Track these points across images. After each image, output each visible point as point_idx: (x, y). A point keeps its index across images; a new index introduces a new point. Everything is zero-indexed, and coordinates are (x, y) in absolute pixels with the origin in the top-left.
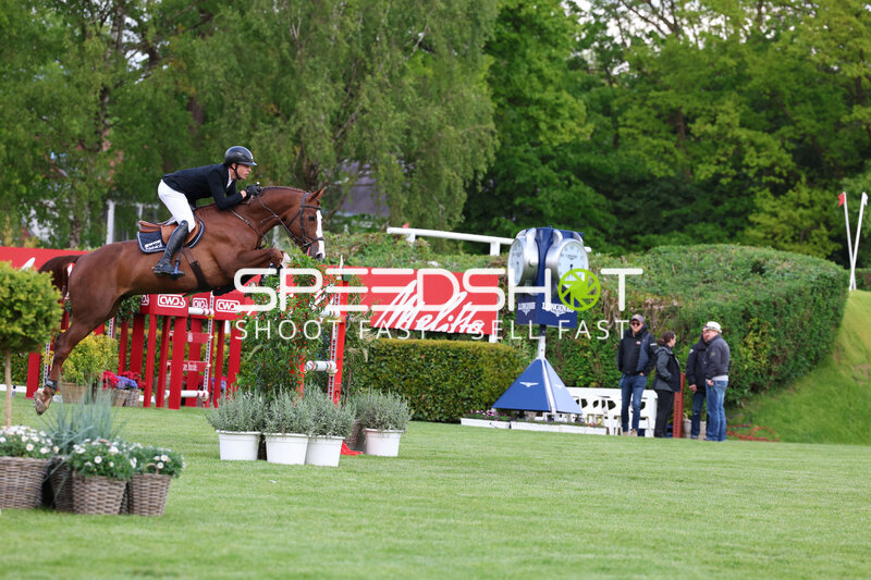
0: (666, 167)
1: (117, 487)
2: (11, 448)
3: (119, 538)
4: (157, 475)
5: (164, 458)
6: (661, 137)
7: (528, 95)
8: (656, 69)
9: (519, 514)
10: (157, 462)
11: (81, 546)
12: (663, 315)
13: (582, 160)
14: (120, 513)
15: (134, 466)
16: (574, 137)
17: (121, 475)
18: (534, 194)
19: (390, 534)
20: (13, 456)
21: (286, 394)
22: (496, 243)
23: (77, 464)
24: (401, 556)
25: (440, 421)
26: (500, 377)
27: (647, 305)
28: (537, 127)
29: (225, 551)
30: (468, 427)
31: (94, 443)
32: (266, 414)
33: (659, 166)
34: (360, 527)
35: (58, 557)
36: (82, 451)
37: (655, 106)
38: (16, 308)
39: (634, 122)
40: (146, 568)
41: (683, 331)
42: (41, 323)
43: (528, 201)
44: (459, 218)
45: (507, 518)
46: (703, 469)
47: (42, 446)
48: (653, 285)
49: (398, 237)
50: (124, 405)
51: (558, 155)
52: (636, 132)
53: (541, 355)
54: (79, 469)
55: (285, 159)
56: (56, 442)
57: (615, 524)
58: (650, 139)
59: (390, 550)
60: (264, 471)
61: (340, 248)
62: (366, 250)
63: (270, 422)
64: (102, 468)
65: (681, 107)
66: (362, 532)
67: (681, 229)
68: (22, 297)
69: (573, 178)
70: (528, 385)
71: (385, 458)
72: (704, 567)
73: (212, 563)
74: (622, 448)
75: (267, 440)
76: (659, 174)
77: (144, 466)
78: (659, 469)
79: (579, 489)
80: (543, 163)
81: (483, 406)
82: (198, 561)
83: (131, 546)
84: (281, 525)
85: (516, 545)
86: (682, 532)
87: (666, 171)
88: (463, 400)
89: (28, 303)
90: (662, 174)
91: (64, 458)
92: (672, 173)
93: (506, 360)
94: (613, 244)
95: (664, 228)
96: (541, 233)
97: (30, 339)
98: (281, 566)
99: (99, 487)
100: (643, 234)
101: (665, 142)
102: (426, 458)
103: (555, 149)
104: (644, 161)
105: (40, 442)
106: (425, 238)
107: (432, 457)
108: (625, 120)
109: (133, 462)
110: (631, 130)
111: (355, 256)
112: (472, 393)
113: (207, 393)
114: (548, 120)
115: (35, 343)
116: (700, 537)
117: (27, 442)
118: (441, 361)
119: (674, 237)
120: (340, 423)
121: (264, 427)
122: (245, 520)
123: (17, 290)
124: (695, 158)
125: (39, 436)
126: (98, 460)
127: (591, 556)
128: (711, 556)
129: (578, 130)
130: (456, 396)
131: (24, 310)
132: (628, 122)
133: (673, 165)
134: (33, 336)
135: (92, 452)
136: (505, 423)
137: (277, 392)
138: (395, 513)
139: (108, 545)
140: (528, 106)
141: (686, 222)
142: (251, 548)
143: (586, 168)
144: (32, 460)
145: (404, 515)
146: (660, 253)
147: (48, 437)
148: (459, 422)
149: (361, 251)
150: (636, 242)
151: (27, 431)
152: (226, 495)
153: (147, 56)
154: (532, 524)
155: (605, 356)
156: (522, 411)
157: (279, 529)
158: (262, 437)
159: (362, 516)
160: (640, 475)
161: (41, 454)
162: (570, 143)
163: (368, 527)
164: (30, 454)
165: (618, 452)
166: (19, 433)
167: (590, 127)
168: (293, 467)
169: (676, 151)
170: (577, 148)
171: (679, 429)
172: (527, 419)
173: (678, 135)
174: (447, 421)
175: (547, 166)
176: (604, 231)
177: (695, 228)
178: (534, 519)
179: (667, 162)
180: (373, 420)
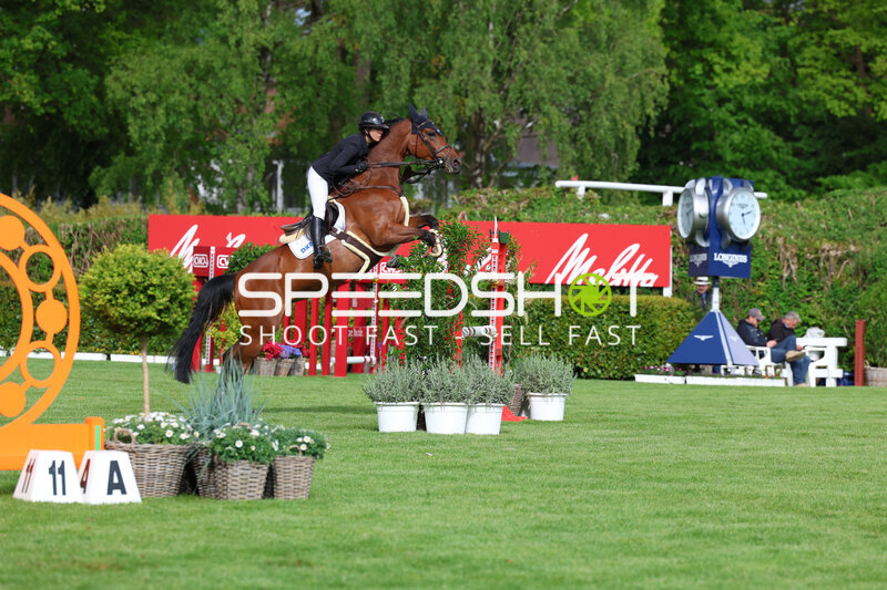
0: (847, 106)
1: (260, 471)
2: (150, 435)
3: (259, 526)
4: (300, 457)
5: (307, 439)
6: (841, 77)
7: (702, 38)
8: (832, 7)
9: (679, 480)
10: (301, 443)
11: (218, 537)
12: (840, 261)
13: (759, 102)
14: (263, 498)
15: (276, 449)
16: (749, 78)
17: (263, 459)
18: (711, 138)
19: (541, 509)
20: (153, 443)
21: (443, 363)
22: (668, 192)
23: (218, 449)
24: (547, 534)
25: (615, 379)
26: (674, 332)
27: (823, 251)
28: (712, 70)
29: (365, 536)
30: (642, 384)
31: (234, 427)
32: (423, 383)
33: (839, 106)
34: (510, 502)
35: (192, 550)
36: (222, 435)
37: (834, 45)
38: (149, 292)
39: (812, 62)
40: (281, 558)
41: (861, 275)
42: (175, 306)
43: (706, 145)
44: (632, 166)
45: (664, 486)
46: (878, 421)
47: (183, 432)
48: (829, 230)
49: (567, 190)
50: (289, 374)
51: (736, 99)
52: (815, 72)
53: (715, 307)
54: (221, 454)
55: (450, 113)
56: (195, 428)
57: (775, 488)
58: (829, 78)
59: (538, 528)
60: (422, 443)
61: (508, 203)
62: (535, 205)
63: (428, 392)
64: (243, 452)
65: (860, 45)
66: (511, 508)
67: (863, 168)
68: (155, 281)
69: (750, 120)
70: (703, 338)
71: (549, 422)
72: (860, 533)
73: (351, 549)
74: (797, 400)
75: (425, 410)
76: (840, 114)
77: (287, 449)
78: (831, 423)
79: (745, 450)
80: (720, 106)
81: (657, 362)
82: (337, 548)
83: (270, 534)
84: (429, 504)
85: (669, 515)
86: (844, 494)
87: (846, 110)
88: (638, 355)
89: (161, 286)
90: (843, 113)
91: (205, 443)
92: (852, 112)
93: (679, 313)
94: (794, 187)
95: (847, 168)
96: (711, 182)
97: (166, 324)
98: (421, 549)
99: (242, 471)
100: (825, 176)
101: (844, 81)
102: (593, 421)
103: (731, 92)
104: (824, 101)
105: (179, 428)
106: (596, 190)
107: (599, 419)
108: (803, 59)
109: (275, 445)
110: (809, 70)
111: (524, 211)
112: (645, 349)
113: (374, 359)
114: (723, 62)
115: (171, 327)
116: (861, 499)
117: (166, 428)
118: (612, 316)
119: (858, 176)
120: (500, 390)
121: (422, 397)
122: (392, 499)
123: (150, 273)
124: (876, 96)
125: (179, 422)
126: (239, 444)
127: (745, 525)
128: (869, 520)
129: (754, 71)
130: (630, 352)
131: (158, 293)
132: (807, 63)
133: (853, 104)
134: (167, 320)
135: (235, 436)
136: (680, 378)
137: (434, 360)
138: (549, 485)
139: (245, 533)
140: (701, 48)
141: (869, 162)
142: (392, 531)
143: (764, 109)
144: (173, 446)
145: (558, 487)
146: (835, 197)
147: (188, 422)
148: (633, 378)
149: (530, 206)
150: (819, 184)
151: (166, 417)
152: (377, 472)
153: (308, 14)
154: (689, 491)
155: (782, 304)
156: (697, 365)
157: (426, 508)
158: (421, 407)
159: (515, 490)
160: (810, 431)
161: (181, 440)
162: (745, 85)
163: (520, 501)
164: (169, 440)
165: (793, 406)
166: (158, 419)
167: (765, 69)
168: (452, 436)
169: (855, 90)
170: (754, 89)
171: (861, 376)
172: (703, 372)
173: (857, 73)
174: (621, 378)
175: (724, 109)
176: (783, 173)
177: (878, 166)
178: (691, 486)
179: (846, 100)
180: (537, 384)
